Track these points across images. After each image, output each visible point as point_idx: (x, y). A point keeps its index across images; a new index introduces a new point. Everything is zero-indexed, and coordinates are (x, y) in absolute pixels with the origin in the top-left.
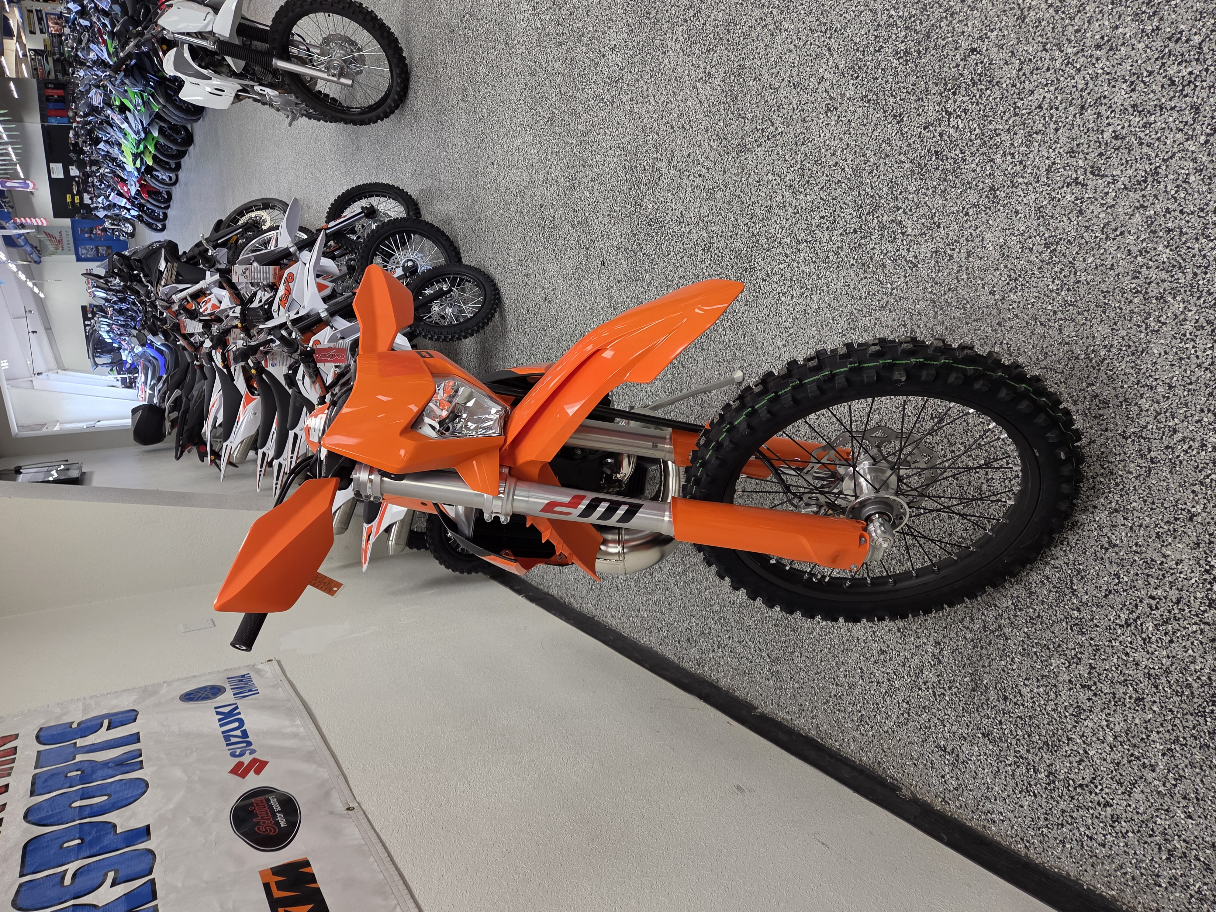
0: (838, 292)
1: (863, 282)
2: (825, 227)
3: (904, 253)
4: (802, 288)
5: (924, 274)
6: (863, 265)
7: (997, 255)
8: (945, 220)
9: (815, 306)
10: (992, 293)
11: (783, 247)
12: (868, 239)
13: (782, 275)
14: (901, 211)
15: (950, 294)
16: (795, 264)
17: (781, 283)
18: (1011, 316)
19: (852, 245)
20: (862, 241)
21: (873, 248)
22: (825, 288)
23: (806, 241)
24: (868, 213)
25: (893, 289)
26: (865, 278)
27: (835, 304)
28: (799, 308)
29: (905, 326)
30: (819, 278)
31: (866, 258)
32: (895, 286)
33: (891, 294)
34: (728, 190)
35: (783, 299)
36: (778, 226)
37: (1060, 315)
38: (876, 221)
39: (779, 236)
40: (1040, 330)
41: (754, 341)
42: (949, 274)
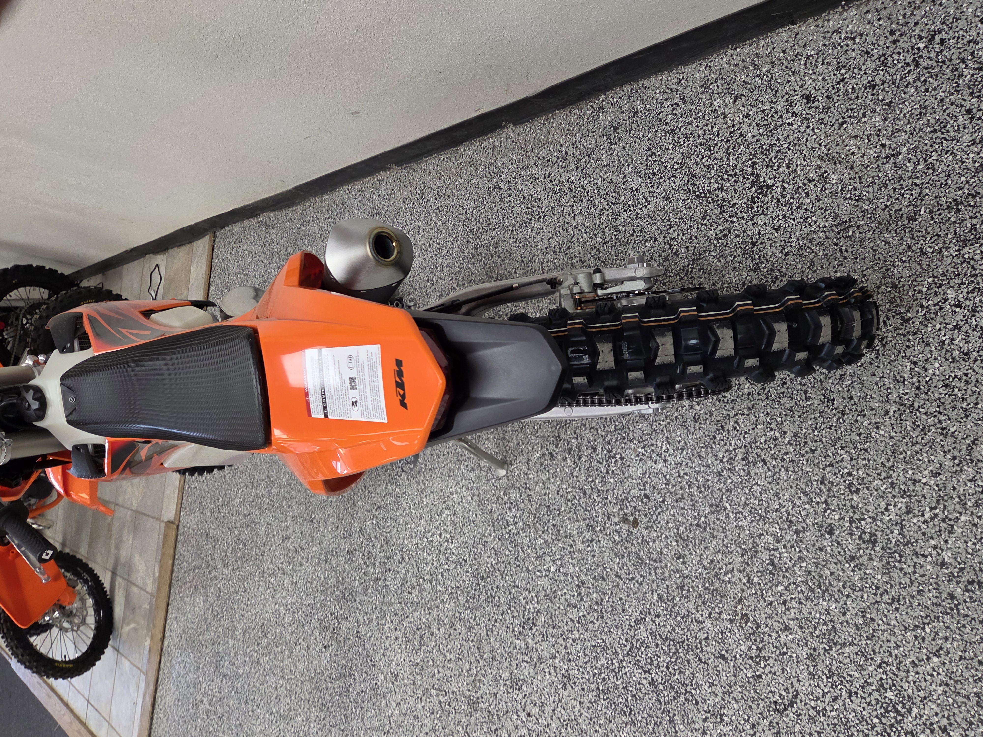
0: (404, 528)
2: (409, 584)
3: (364, 542)
4: (432, 541)
5: (356, 524)
6: (387, 543)
7: (328, 524)
8: (344, 553)
9: (422, 522)
10: (331, 502)
11: (444, 584)
12: (383, 560)
13: (447, 558)
14: (363, 571)
16: (435, 564)
17: (449, 551)
19: (392, 561)
20: (386, 561)
22: (414, 535)
23: (424, 580)
24: (380, 579)
25: (373, 519)
26: (387, 533)
27: (408, 519)
28: (436, 524)
30: (417, 544)
33: (373, 516)
34: (494, 673)
35: (449, 536)
36: (447, 605)
38: (377, 571)
39: (447, 597)
41: (481, 503)
42: (346, 519)
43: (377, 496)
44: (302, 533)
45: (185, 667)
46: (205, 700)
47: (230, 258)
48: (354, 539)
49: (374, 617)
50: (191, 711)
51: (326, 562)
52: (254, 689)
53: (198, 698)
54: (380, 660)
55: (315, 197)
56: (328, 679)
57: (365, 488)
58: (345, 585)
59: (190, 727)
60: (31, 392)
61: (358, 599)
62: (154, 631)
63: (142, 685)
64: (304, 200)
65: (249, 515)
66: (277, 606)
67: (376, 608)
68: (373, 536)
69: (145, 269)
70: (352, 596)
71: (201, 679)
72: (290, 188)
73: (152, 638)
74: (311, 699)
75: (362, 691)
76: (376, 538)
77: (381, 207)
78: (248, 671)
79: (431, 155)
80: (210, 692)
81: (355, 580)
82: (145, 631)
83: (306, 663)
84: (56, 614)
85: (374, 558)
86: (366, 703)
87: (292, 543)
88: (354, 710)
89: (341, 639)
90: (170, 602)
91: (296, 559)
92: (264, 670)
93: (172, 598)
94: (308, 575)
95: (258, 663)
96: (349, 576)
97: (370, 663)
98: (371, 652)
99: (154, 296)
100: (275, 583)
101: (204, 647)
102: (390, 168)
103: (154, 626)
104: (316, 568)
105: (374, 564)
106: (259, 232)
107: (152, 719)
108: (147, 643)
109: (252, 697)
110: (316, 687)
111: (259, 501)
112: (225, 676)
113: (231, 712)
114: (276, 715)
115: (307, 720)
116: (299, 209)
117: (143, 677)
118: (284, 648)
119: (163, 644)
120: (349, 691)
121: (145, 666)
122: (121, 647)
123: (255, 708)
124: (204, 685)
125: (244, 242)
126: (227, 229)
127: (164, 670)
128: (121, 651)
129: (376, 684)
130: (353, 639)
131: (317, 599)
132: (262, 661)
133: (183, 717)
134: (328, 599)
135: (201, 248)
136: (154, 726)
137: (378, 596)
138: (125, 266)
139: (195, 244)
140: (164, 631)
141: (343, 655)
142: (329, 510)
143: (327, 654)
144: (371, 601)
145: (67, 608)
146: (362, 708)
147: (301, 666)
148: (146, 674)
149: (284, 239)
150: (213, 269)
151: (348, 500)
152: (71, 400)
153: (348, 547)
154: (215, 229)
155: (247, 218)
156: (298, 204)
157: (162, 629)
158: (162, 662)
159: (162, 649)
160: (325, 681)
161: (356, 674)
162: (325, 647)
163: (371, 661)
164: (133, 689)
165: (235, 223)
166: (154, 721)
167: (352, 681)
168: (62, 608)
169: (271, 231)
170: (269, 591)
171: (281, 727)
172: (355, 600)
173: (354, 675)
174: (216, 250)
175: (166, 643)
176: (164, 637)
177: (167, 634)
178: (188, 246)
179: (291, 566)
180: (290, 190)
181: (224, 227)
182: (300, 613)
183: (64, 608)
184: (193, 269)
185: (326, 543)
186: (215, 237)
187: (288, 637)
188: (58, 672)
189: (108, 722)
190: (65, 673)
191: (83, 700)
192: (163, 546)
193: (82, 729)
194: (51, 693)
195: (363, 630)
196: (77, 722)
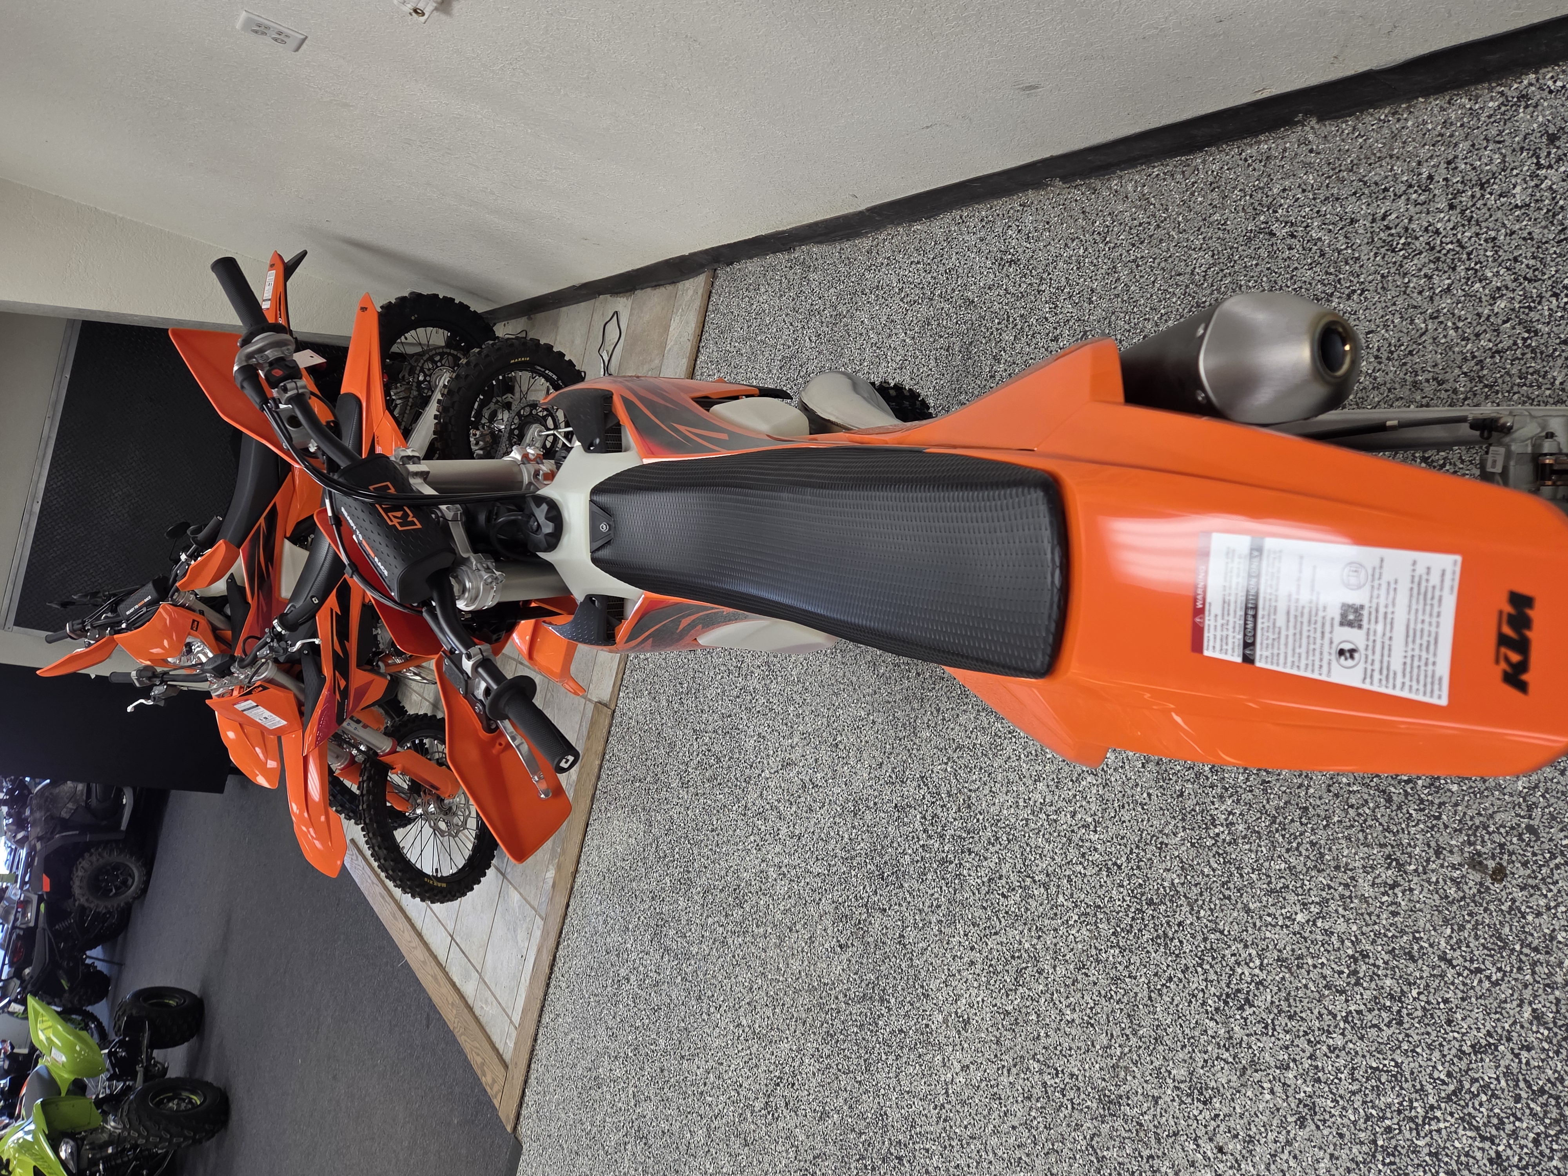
0: (1004, 789)
1: (973, 787)
2: (1004, 881)
3: (928, 797)
4: (1055, 821)
5: (915, 766)
6: (969, 807)
7: (865, 755)
8: (890, 807)
9: (1041, 786)
10: (874, 722)
11: (1072, 895)
12: (958, 833)
13: (1083, 855)
14: (921, 843)
15: (901, 735)
16: (1058, 859)
17: (1088, 844)
18: (867, 698)
19: (977, 838)
20: (964, 835)
21: (955, 819)
22: (1021, 804)
23: (1035, 881)
24: (951, 863)
25: (946, 764)
26: (970, 790)
27: (1012, 776)
28: (1067, 794)
29: (944, 719)
30: (1027, 820)
31: (965, 812)
32: (944, 766)
33: (948, 759)
35: (1090, 820)
36: (1073, 931)
37: (842, 687)
38: (946, 849)
39: (1076, 917)
40: (854, 679)
41: (1162, 778)
42: (898, 754)
43: (957, 728)
44: (816, 761)
45: (605, 922)
46: (633, 978)
47: (736, 313)
48: (910, 789)
49: (934, 920)
50: (609, 989)
51: (855, 815)
52: (713, 981)
53: (623, 972)
54: (939, 990)
55: (899, 224)
56: (840, 996)
57: (938, 710)
58: (886, 858)
59: (605, 1012)
60: (545, 507)
61: (906, 885)
62: (562, 859)
63: (537, 934)
64: (878, 229)
65: (730, 716)
66: (764, 865)
67: (939, 906)
68: (944, 790)
69: (595, 317)
70: (897, 877)
71: (629, 946)
72: (862, 207)
73: (559, 868)
74: (809, 1021)
75: (901, 1031)
76: (949, 794)
77: (1020, 250)
78: (706, 952)
79: (1135, 166)
80: (641, 969)
81: (904, 853)
82: (548, 856)
83: (806, 963)
84: (432, 808)
85: (943, 827)
86: (906, 1050)
87: (798, 773)
88: (884, 1057)
89: (871, 940)
90: (591, 821)
91: (803, 799)
92: (734, 957)
93: (594, 816)
94: (822, 829)
95: (724, 943)
96: (895, 845)
97: (920, 990)
98: (923, 974)
99: (606, 359)
100: (763, 828)
101: (639, 900)
102: (1048, 186)
103: (564, 851)
104: (837, 820)
105: (942, 836)
106: (790, 275)
107: (548, 985)
108: (551, 874)
109: (710, 994)
110: (819, 1004)
111: (749, 698)
112: (667, 950)
113: (672, 1006)
114: (747, 1029)
115: (799, 1051)
116: (866, 243)
117: (539, 922)
118: (769, 930)
119: (574, 881)
120: (877, 1025)
121: (544, 906)
122: (509, 870)
123: (712, 1010)
124: (634, 956)
125: (763, 290)
126: (736, 266)
127: (573, 919)
128: (509, 877)
129: (927, 1026)
130: (891, 947)
131: (835, 869)
132: (730, 941)
133: (596, 995)
134: (853, 873)
135: (690, 292)
136: (551, 997)
137: (944, 888)
138: (564, 309)
139: (680, 285)
140: (578, 862)
141: (871, 967)
142: (869, 734)
143: (844, 957)
144: (930, 892)
145: (446, 801)
146: (898, 1057)
147: (795, 965)
148: (545, 920)
149: (832, 290)
150: (706, 328)
151: (904, 725)
152: (604, 527)
153: (896, 799)
154: (716, 266)
155: (774, 253)
156: (865, 235)
157: (575, 859)
158: (571, 908)
159: (572, 888)
160: (837, 998)
161: (893, 1001)
162: (840, 946)
163: (922, 987)
164: (521, 935)
165: (751, 258)
166: (551, 991)
167: (884, 1010)
168: (440, 800)
169: (812, 276)
170: (752, 838)
171: (754, 1050)
172: (902, 886)
173: (889, 1002)
174: (714, 298)
175: (579, 880)
176: (576, 871)
177: (582, 867)
178: (670, 288)
179: (794, 809)
180: (861, 212)
181: (732, 264)
182: (802, 884)
183: (442, 800)
184: (674, 325)
185: (857, 784)
186: (715, 277)
187: (779, 916)
188: (426, 892)
189: (480, 974)
190: (436, 895)
191: (445, 934)
192: (588, 737)
193: (440, 975)
194: (399, 914)
195: (911, 935)
196: (433, 963)
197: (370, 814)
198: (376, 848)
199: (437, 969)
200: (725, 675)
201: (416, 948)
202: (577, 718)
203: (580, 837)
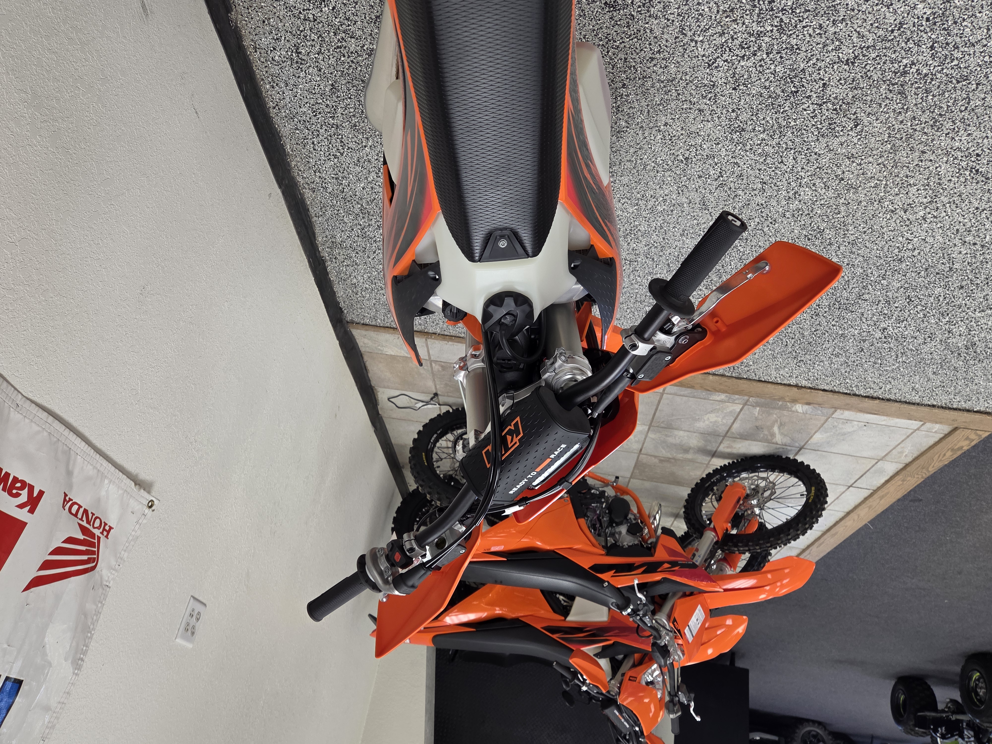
1: (715, 9)
3: (725, 57)
5: (699, 74)
7: (693, 129)
8: (737, 94)
10: (666, 124)
14: (765, 56)
15: (675, 94)
18: (646, 135)
20: (757, 11)
21: (744, 23)
24: (782, 20)
25: (696, 42)
26: (718, 12)
29: (659, 52)
31: (738, 14)
32: (699, 44)
33: (692, 40)
37: (639, 161)
38: (769, 28)
40: (632, 150)
42: (691, 94)
43: (665, 36)
44: (700, 177)
45: (837, 356)
46: (883, 325)
47: (374, 301)
48: (719, 77)
49: (832, 30)
50: (892, 345)
51: (743, 130)
52: (886, 249)
53: (878, 335)
54: (895, 12)
55: (289, 165)
56: (900, 118)
57: (652, 59)
58: (779, 91)
59: (911, 347)
60: (492, 308)
61: (802, 66)
62: (787, 399)
63: (847, 414)
64: (296, 184)
65: (668, 265)
66: (788, 215)
67: (821, 26)
68: (719, 41)
69: (394, 416)
70: (795, 77)
71: (856, 332)
72: (279, 191)
73: (794, 401)
74: (921, 147)
75: (932, 48)
76: (722, 34)
77: (288, 45)
78: (861, 259)
80: (875, 318)
81: (774, 73)
82: (785, 413)
83: (871, 159)
84: (754, 502)
85: (751, 35)
86: (950, 39)
87: (711, 193)
88: (956, 62)
89: (850, 95)
90: (757, 378)
91: (732, 185)
92: (865, 232)
93: (753, 376)
94: (756, 162)
95: (853, 243)
96: (767, 84)
97: (896, 33)
98: (881, 33)
99: (421, 404)
100: (757, 220)
101: (818, 327)
102: (237, 27)
103: (782, 398)
104: (748, 148)
105: (759, 35)
106: (341, 258)
107: (889, 400)
108: (799, 408)
109: (897, 250)
110: (907, 139)
111: (653, 249)
112: (860, 296)
113: (906, 286)
114: (928, 210)
115: (948, 154)
116: (308, 194)
117: (838, 414)
118: (842, 201)
119: (805, 387)
120: (926, 75)
121: (825, 411)
122: (797, 445)
123: (910, 246)
124: (864, 327)
125: (355, 281)
126: (342, 305)
127: (835, 385)
128: (802, 444)
129: (928, 20)
130: (857, 71)
131: (790, 143)
132: (852, 238)
133: (897, 356)
134: (793, 123)
135: (366, 341)
136: (898, 397)
137: (804, 24)
138: (393, 441)
139: (363, 349)
140: (789, 385)
141: (875, 89)
142: (676, 129)
143: (866, 120)
144: (808, 39)
145: (748, 492)
146: (956, 47)
147: (873, 169)
148: (836, 408)
149: (346, 220)
150: (388, 325)
151: (666, 93)
152: (503, 244)
153: (728, 90)
154: (344, 322)
155: (327, 274)
156: (302, 195)
157: (787, 388)
158: (826, 388)
159: (810, 388)
160: (902, 122)
161: (905, 61)
162: (856, 126)
163: (892, 31)
164: (848, 428)
165: (334, 293)
166: (893, 397)
167: (914, 70)
168: (748, 497)
169: (339, 240)
170: (766, 229)
171: (946, 200)
172: (803, 70)
173: (906, 66)
174: (367, 321)
175: (804, 383)
176: (797, 386)
177: (793, 381)
178: (366, 358)
179: (740, 192)
180: (283, 193)
181: (341, 309)
182: (803, 174)
183: (748, 495)
184: (390, 352)
185: (718, 133)
186: (352, 322)
187: (831, 193)
188: (820, 500)
189: (879, 460)
190: (822, 494)
191: (848, 493)
192: (692, 387)
193: (880, 493)
194: (833, 531)
195: (847, 52)
196: (871, 500)
197: (764, 544)
198: (790, 537)
199: (876, 496)
200: (637, 274)
201: (859, 516)
202: (678, 399)
203: (769, 386)
